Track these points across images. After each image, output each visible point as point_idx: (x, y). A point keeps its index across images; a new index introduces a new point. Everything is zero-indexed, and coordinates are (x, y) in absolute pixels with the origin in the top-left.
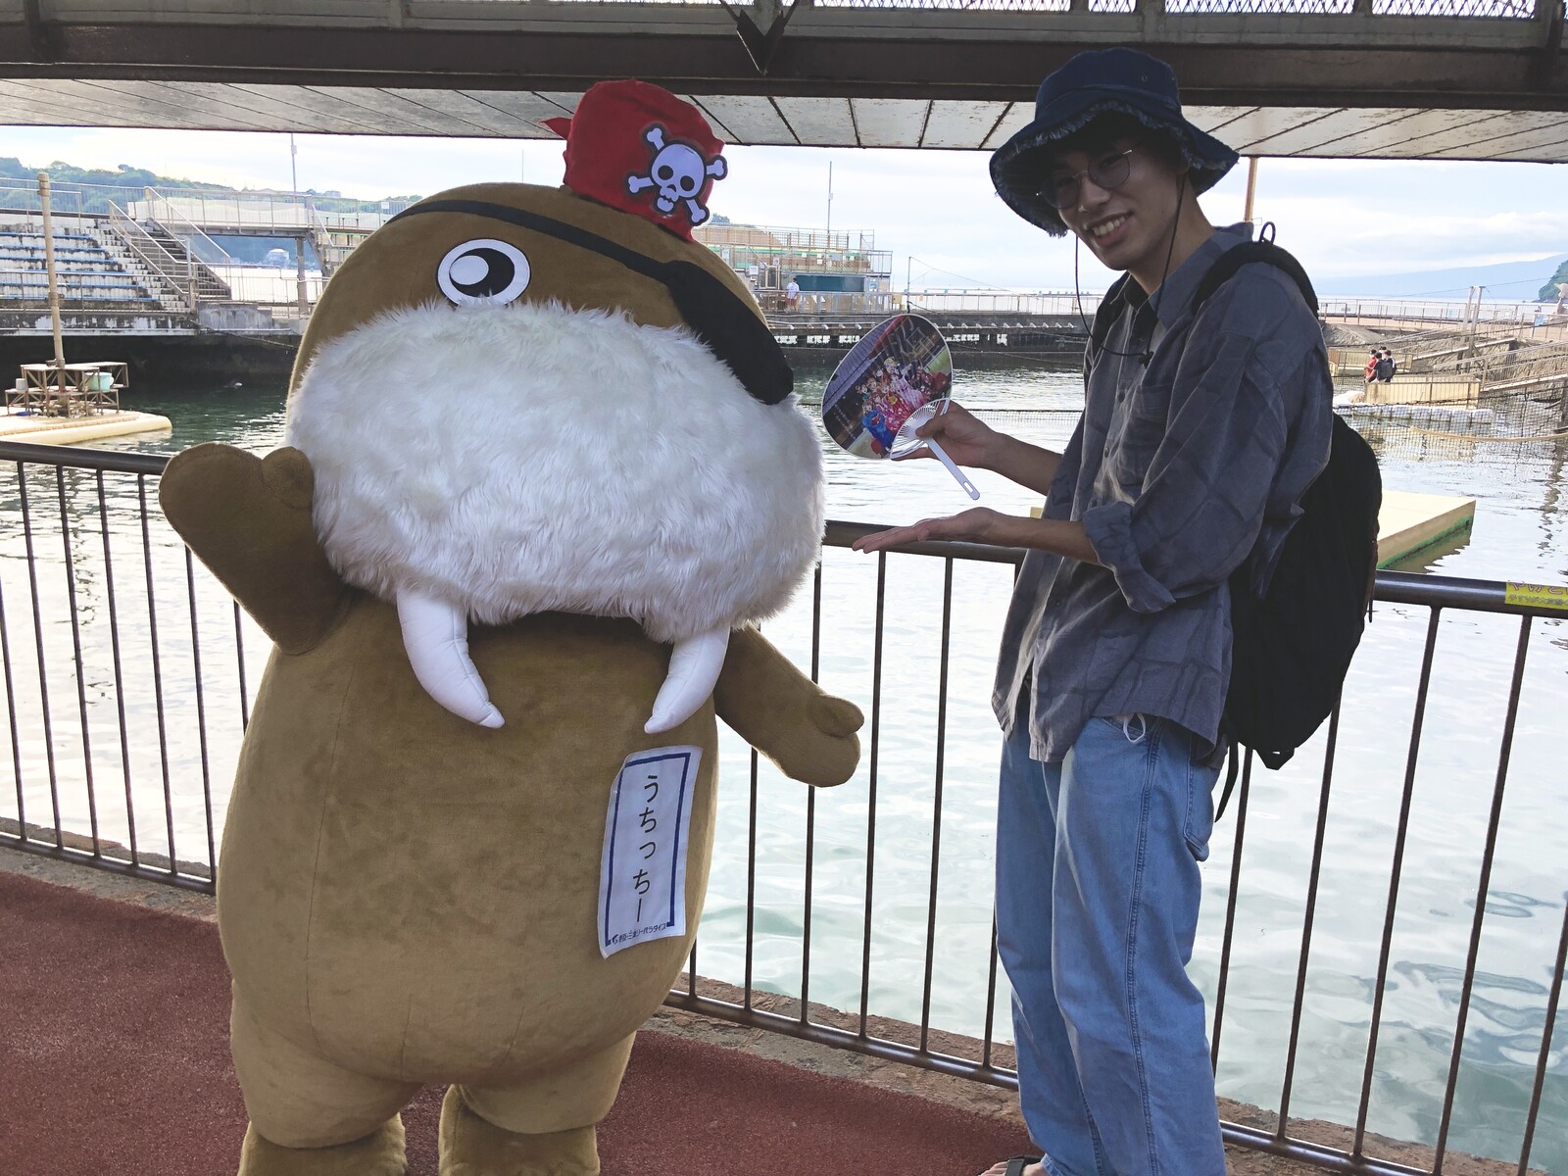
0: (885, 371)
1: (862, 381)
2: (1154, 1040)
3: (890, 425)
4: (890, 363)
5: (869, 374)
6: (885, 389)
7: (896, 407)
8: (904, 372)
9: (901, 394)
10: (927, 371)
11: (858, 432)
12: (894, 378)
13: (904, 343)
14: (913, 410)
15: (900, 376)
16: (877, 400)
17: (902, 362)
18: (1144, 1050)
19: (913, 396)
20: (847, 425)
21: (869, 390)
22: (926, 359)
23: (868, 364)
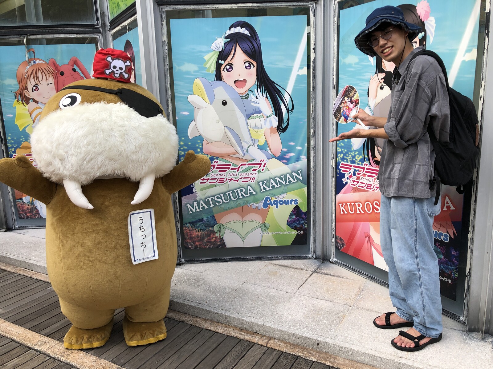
0: (345, 100)
1: (340, 104)
2: (423, 269)
3: (347, 114)
4: (346, 98)
5: (342, 102)
6: (345, 105)
7: (348, 109)
8: (349, 100)
9: (349, 106)
10: (354, 99)
11: (341, 117)
12: (347, 102)
13: (348, 93)
14: (352, 110)
15: (348, 101)
16: (344, 108)
17: (348, 97)
18: (421, 272)
19: (351, 106)
20: (338, 115)
21: (342, 106)
22: (353, 96)
23: (341, 99)
